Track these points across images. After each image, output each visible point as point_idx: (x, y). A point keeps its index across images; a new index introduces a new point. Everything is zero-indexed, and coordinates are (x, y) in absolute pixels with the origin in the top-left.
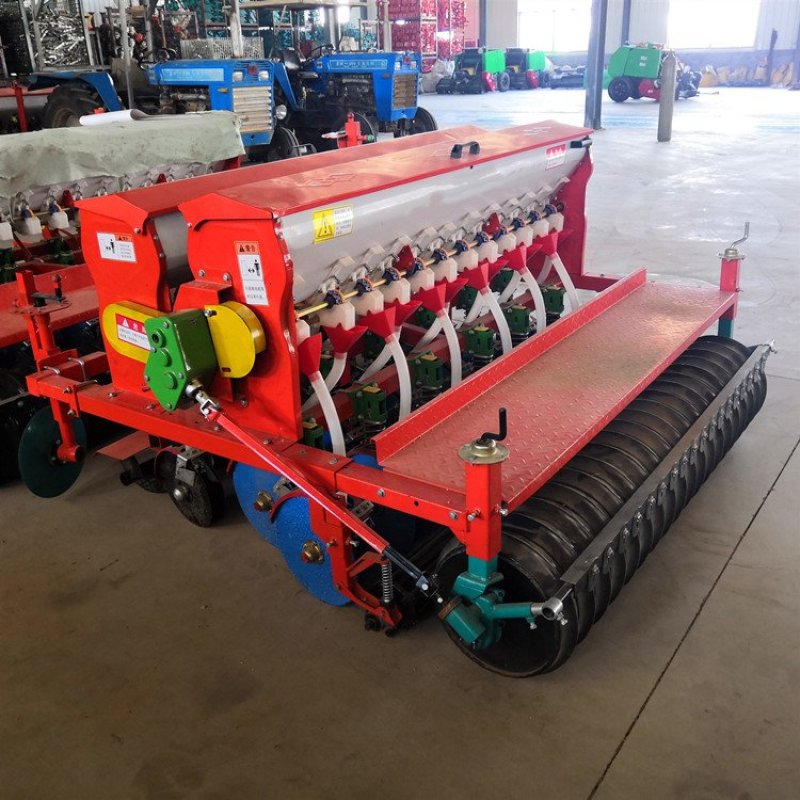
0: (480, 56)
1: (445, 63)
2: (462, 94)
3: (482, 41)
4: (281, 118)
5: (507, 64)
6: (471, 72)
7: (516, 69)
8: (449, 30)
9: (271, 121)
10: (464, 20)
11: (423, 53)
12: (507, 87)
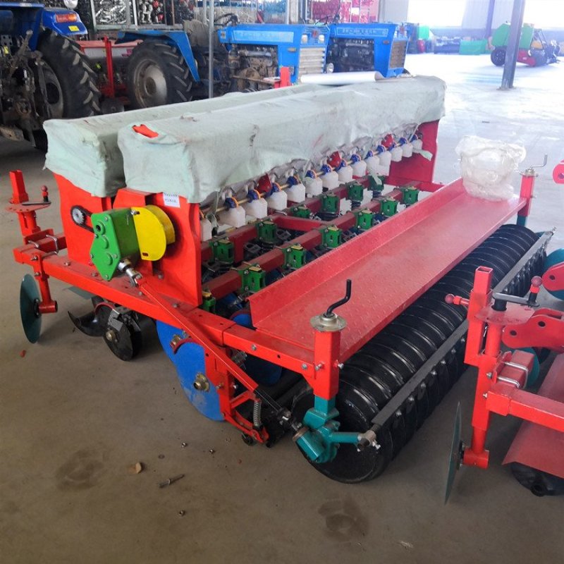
8: (359, 7)
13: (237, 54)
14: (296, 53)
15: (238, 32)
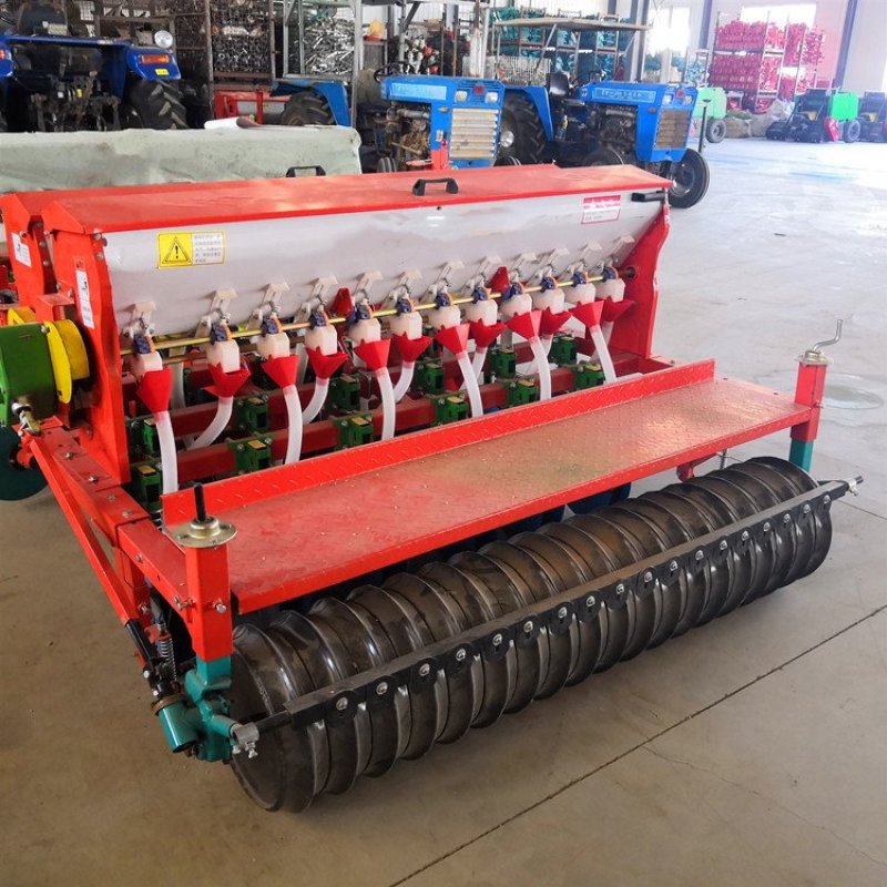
0: (827, 99)
1: (784, 104)
2: (796, 141)
3: (838, 81)
4: (506, 145)
5: (861, 111)
6: (812, 116)
7: (872, 117)
8: (798, 66)
9: (493, 148)
10: (819, 55)
11: (759, 91)
12: (856, 137)
13: (396, 114)
14: (448, 113)
15: (396, 84)
